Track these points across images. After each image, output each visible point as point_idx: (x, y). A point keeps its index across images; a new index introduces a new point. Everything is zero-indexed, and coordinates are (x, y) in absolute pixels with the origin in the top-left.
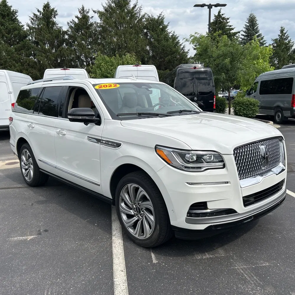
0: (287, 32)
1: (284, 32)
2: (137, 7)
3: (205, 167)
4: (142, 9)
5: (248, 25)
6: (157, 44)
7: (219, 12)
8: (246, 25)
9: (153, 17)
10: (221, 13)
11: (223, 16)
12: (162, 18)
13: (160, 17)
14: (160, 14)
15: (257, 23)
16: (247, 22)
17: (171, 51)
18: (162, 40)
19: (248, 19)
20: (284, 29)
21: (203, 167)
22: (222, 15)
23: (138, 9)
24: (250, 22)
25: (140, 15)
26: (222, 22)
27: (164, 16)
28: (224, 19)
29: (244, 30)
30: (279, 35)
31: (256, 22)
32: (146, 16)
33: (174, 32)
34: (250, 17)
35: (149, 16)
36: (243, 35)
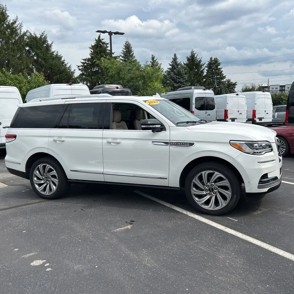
0: (157, 59)
1: (155, 59)
2: (17, 23)
3: (264, 151)
4: (23, 26)
5: (125, 50)
6: (44, 62)
7: (99, 37)
8: (123, 51)
9: (35, 35)
10: (101, 38)
11: (103, 41)
12: (45, 37)
13: (42, 35)
14: (43, 33)
15: (132, 50)
16: (124, 48)
17: (58, 71)
18: (49, 59)
19: (124, 45)
20: (155, 56)
21: (263, 152)
22: (102, 39)
23: (19, 25)
24: (126, 48)
25: (21, 31)
26: (102, 46)
27: (46, 35)
28: (104, 43)
29: (122, 55)
30: (151, 62)
31: (131, 48)
32: (28, 34)
33: (57, 52)
34: (126, 44)
35: (31, 34)
36: (122, 60)
